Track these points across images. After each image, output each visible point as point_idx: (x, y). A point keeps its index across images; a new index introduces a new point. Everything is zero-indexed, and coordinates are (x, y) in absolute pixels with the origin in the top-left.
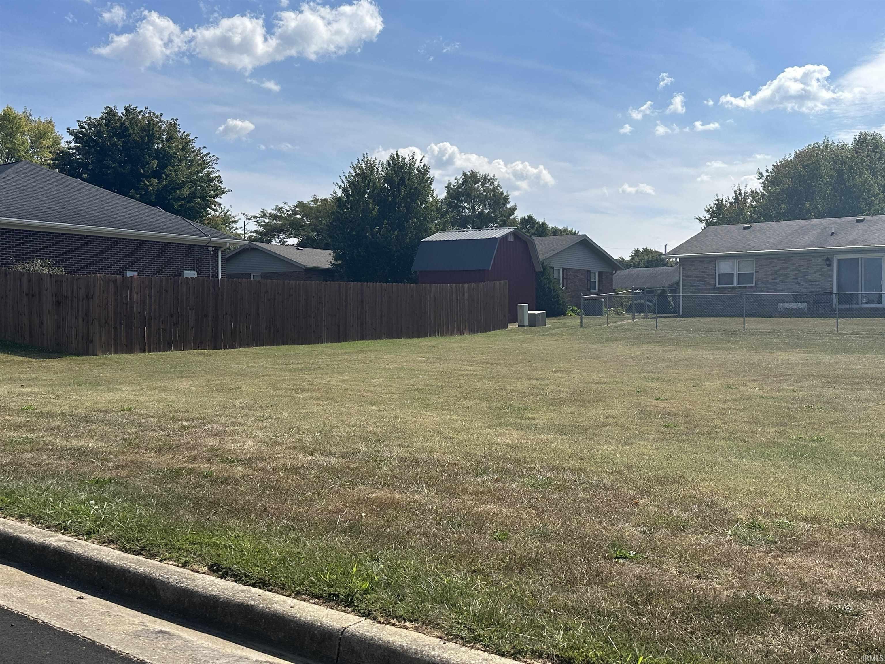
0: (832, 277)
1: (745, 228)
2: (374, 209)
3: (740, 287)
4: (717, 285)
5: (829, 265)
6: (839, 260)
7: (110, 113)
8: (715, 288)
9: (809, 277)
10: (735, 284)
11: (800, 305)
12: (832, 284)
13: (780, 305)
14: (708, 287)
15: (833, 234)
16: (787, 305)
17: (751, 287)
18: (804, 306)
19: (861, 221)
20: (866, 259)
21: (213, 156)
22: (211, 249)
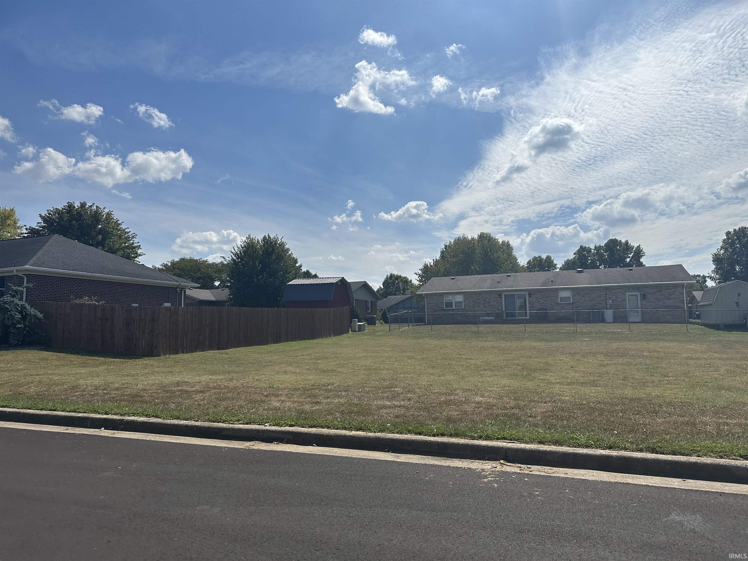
0: (502, 304)
1: (452, 279)
2: (258, 266)
3: (456, 309)
4: (445, 308)
5: (500, 298)
6: (505, 295)
7: (70, 206)
8: (443, 310)
9: (491, 304)
10: (454, 307)
11: (491, 318)
12: (502, 307)
13: (481, 318)
14: (440, 309)
15: (499, 282)
16: (484, 318)
17: (462, 309)
18: (493, 318)
19: (510, 276)
20: (517, 295)
21: (134, 233)
22: (178, 289)
